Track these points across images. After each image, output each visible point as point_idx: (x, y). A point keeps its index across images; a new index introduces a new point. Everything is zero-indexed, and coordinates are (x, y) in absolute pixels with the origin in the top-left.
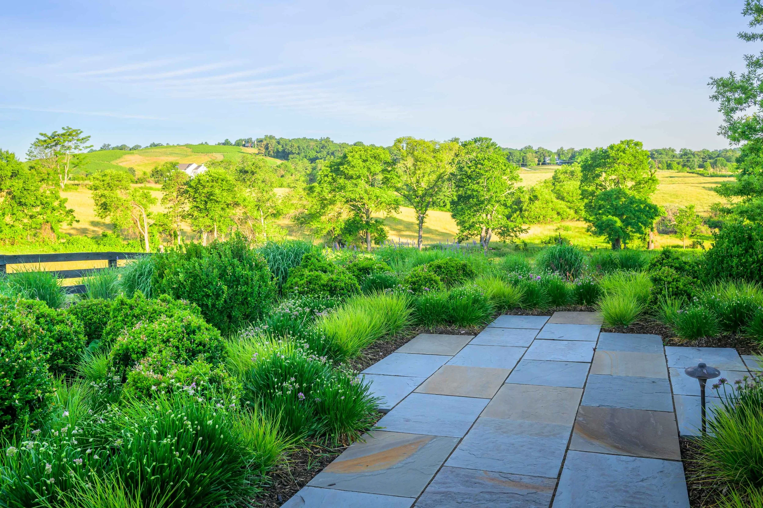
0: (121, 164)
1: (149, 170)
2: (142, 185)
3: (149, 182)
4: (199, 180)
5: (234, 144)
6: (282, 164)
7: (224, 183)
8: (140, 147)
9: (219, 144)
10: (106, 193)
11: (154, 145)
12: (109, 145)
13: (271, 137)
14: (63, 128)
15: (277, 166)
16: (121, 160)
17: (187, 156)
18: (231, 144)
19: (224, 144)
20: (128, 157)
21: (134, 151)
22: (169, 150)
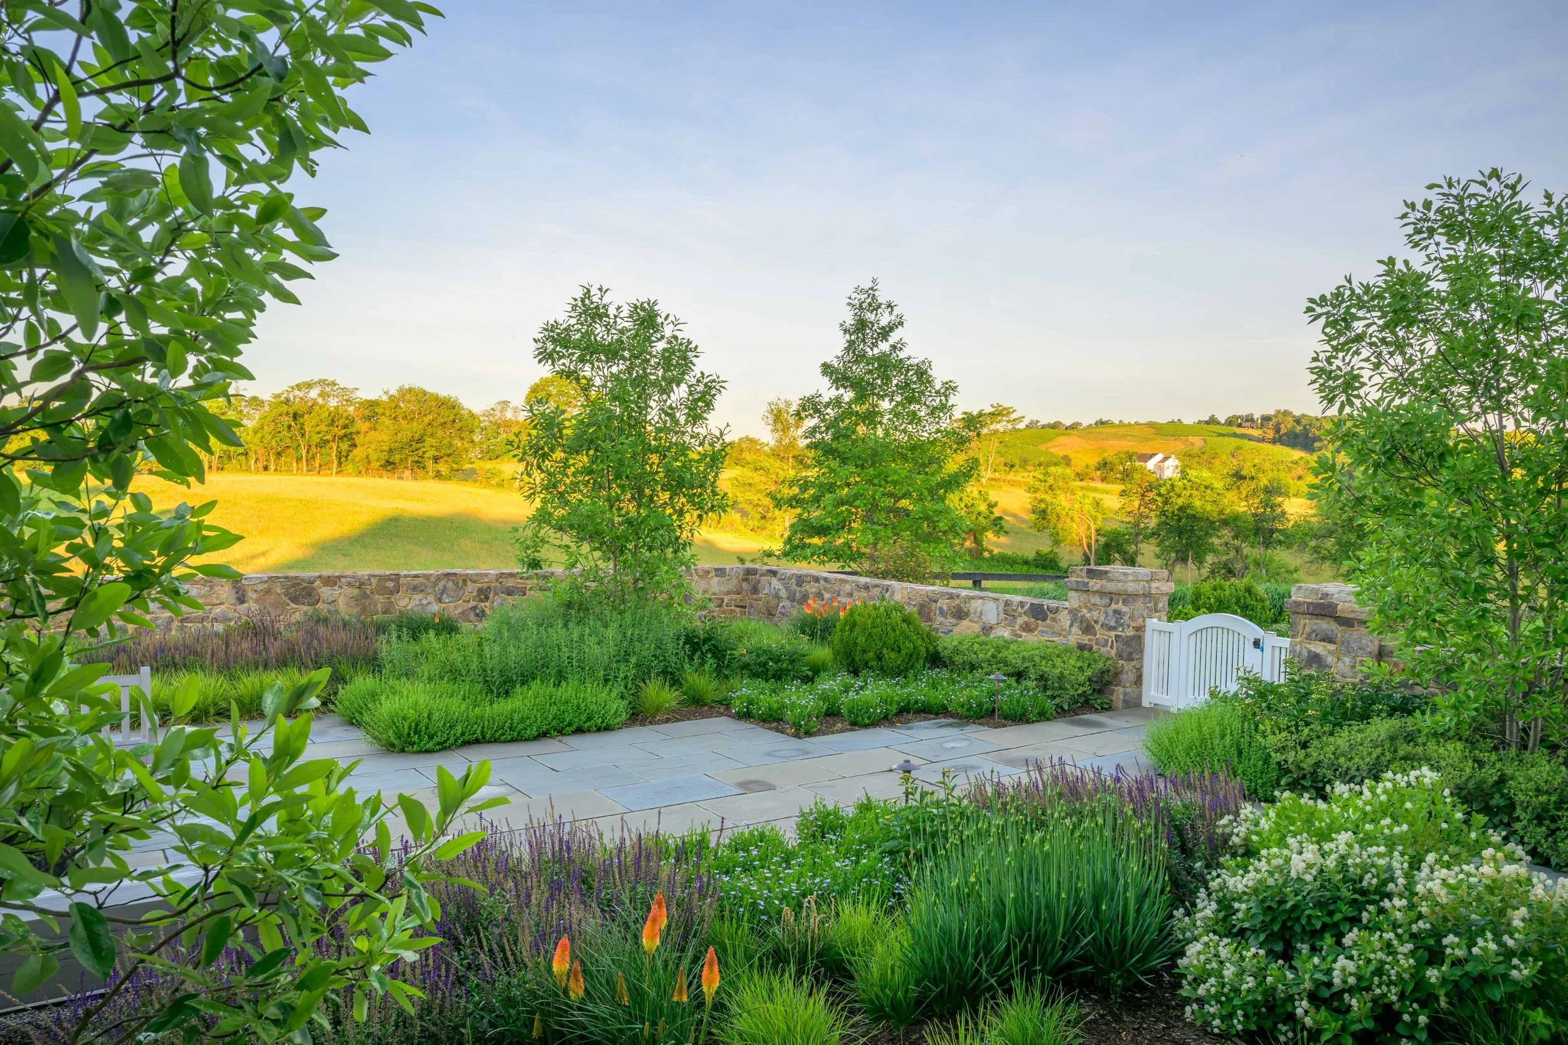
0: (1052, 450)
1: (1094, 460)
2: (1084, 484)
3: (1093, 479)
4: (1172, 486)
5: (1223, 422)
6: (1301, 458)
7: (1209, 491)
8: (1080, 424)
9: (1200, 422)
10: (1048, 498)
11: (1101, 423)
12: (1037, 422)
13: (1286, 413)
14: (992, 406)
15: (1292, 462)
16: (1054, 443)
17: (1148, 440)
18: (1219, 423)
19: (1207, 423)
20: (1062, 440)
21: (1072, 432)
22: (1122, 431)
